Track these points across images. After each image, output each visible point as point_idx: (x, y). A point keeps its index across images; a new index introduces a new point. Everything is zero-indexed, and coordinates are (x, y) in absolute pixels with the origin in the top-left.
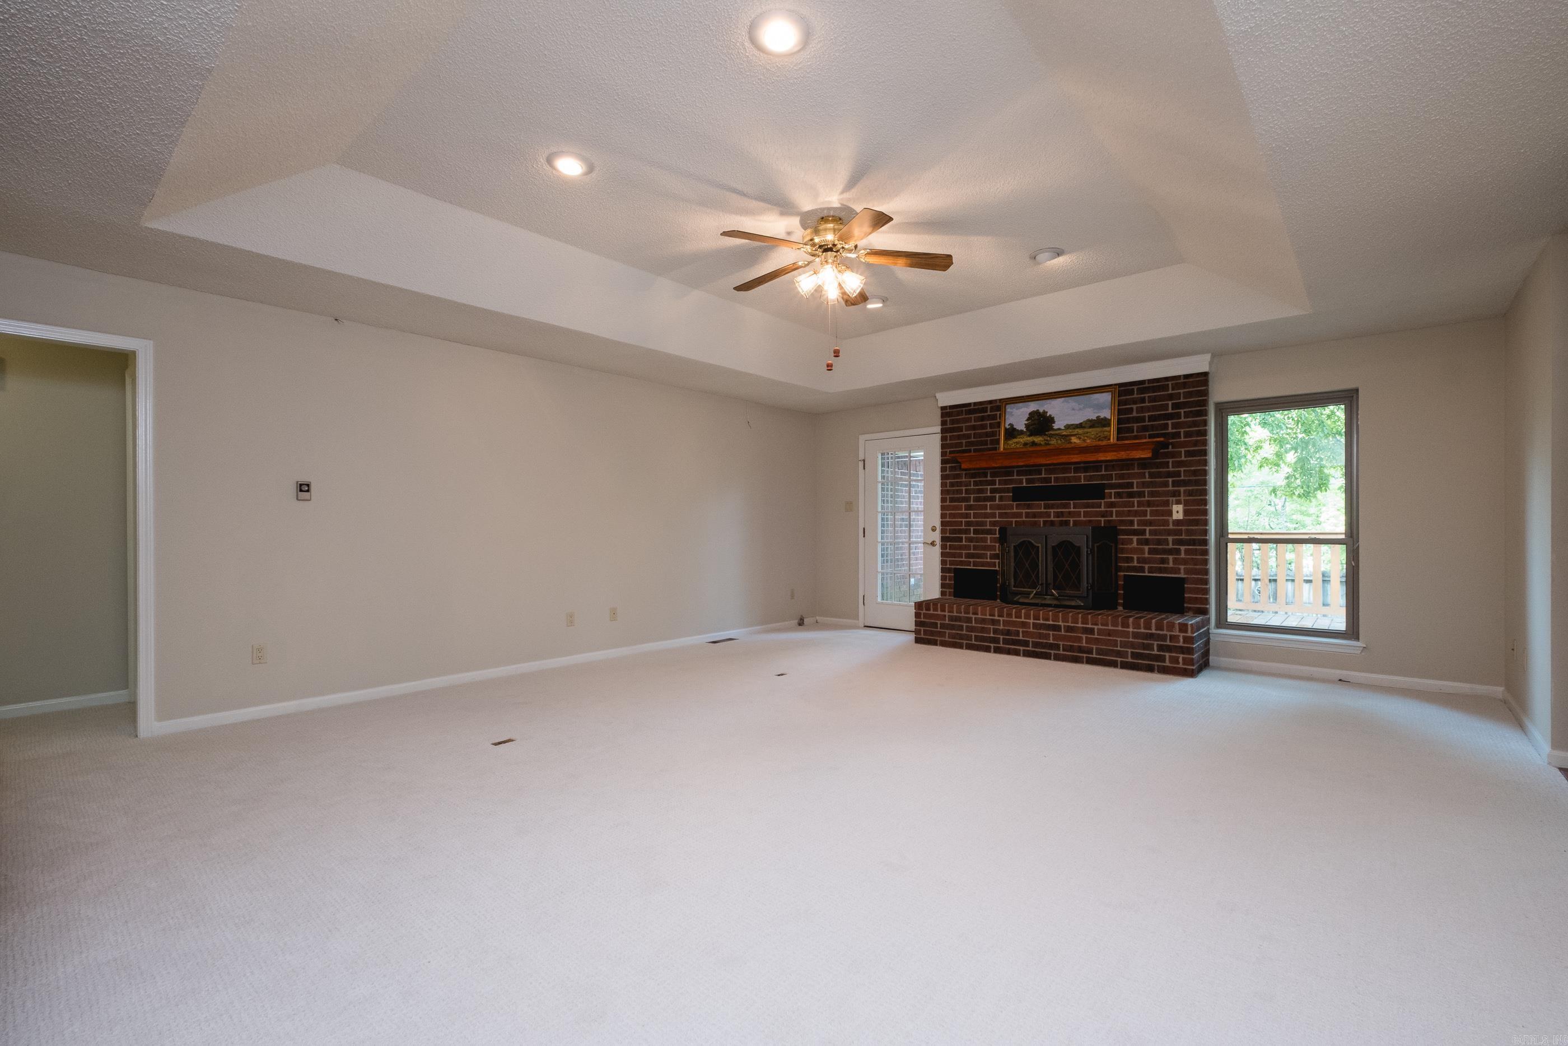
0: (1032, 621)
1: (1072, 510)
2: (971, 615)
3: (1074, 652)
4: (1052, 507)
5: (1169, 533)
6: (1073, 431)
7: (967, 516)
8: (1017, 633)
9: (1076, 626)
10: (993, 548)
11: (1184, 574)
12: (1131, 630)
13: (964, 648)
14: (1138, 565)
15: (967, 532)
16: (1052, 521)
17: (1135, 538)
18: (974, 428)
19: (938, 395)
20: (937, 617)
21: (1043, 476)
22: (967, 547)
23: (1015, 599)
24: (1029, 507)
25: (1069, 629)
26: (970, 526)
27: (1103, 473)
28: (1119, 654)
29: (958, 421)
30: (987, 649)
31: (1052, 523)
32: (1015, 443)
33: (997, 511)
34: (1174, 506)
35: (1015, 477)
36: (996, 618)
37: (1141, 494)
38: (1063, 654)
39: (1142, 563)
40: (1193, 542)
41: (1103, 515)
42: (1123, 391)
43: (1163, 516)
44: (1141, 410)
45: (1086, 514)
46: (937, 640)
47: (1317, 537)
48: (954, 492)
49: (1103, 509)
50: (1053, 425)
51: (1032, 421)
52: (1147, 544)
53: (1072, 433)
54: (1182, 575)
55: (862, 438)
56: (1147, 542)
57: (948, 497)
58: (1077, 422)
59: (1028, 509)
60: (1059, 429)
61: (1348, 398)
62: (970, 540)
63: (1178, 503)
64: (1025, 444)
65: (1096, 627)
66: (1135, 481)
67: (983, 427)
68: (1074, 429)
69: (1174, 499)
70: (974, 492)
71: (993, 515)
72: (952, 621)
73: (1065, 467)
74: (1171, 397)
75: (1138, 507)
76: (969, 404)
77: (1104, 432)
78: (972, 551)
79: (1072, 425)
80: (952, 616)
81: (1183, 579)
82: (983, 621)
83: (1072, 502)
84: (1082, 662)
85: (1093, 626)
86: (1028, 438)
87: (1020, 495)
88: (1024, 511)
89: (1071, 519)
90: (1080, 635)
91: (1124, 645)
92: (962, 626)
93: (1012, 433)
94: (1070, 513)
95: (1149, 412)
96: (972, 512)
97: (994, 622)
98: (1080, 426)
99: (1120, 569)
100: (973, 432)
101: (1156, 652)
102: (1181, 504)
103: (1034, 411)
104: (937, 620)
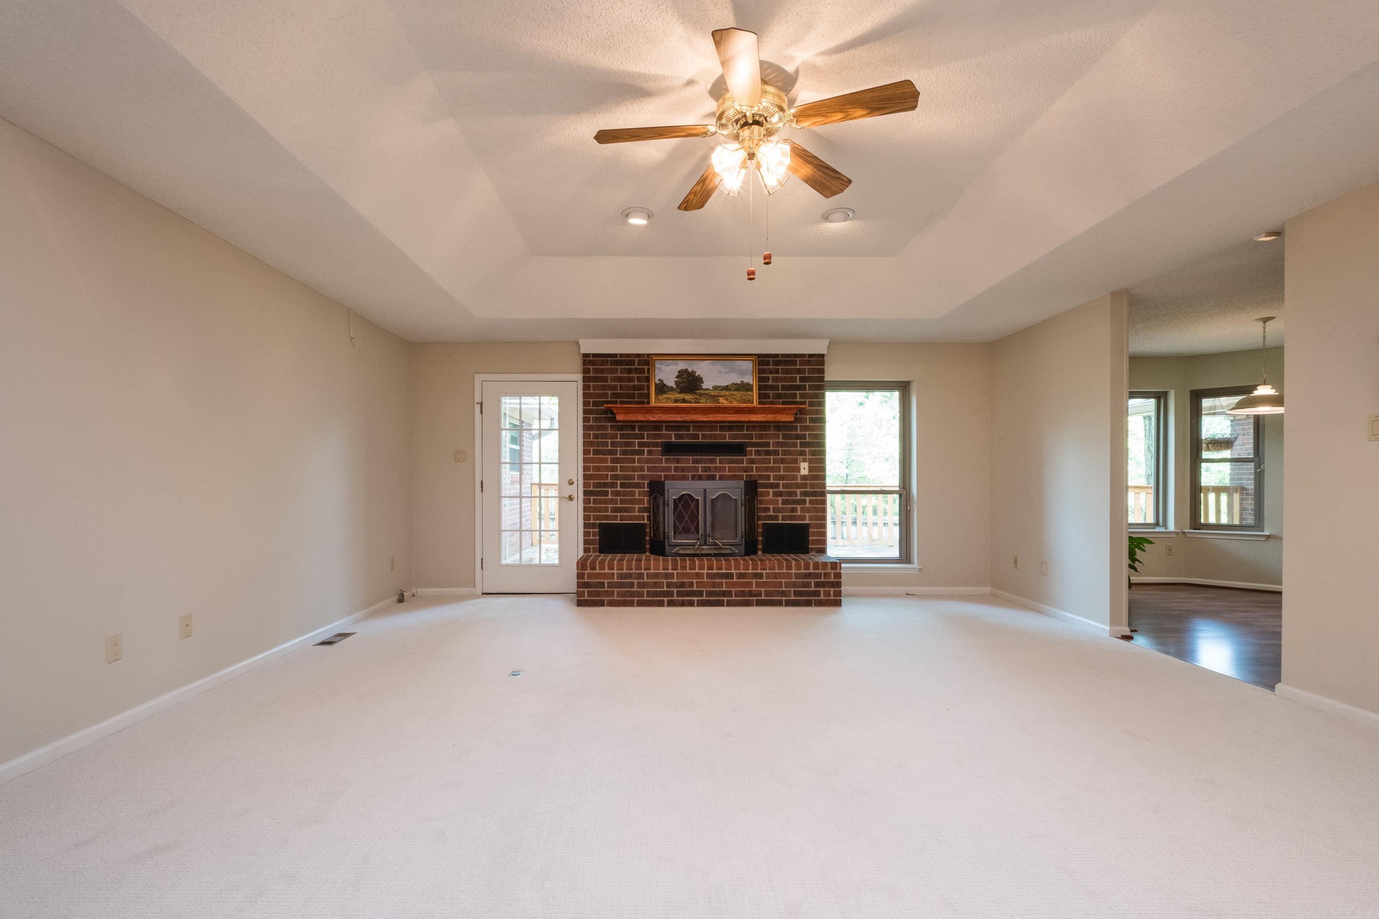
0: (705, 571)
1: (718, 465)
2: (643, 571)
3: (745, 597)
4: (700, 461)
5: (798, 486)
6: (721, 392)
7: (613, 469)
8: (691, 584)
9: (747, 573)
10: (641, 501)
11: (809, 521)
12: (793, 571)
13: (635, 605)
14: (774, 514)
15: (613, 485)
16: (700, 475)
17: (771, 491)
18: (620, 379)
19: (581, 342)
20: (604, 576)
21: (691, 432)
22: (612, 501)
23: (673, 551)
24: (678, 461)
25: (741, 576)
26: (617, 480)
27: (745, 432)
28: (783, 593)
29: (602, 371)
30: (660, 604)
32: (666, 401)
33: (646, 465)
34: (801, 463)
35: (664, 432)
36: (670, 571)
37: (776, 453)
38: (735, 600)
39: (777, 512)
40: (815, 494)
41: (745, 470)
42: (763, 361)
43: (793, 472)
44: (776, 379)
45: (730, 469)
46: (603, 601)
48: (598, 444)
49: (745, 465)
50: (702, 385)
51: (682, 378)
52: (781, 496)
53: (719, 394)
54: (807, 522)
55: (478, 378)
56: (780, 494)
57: (592, 449)
58: (724, 384)
59: (677, 464)
60: (708, 389)
61: (903, 387)
62: (617, 494)
63: (804, 461)
64: (676, 401)
65: (764, 572)
66: (771, 441)
67: (630, 380)
68: (721, 390)
69: (801, 457)
70: (621, 445)
71: (642, 469)
72: (622, 579)
73: (711, 425)
74: (799, 371)
75: (774, 464)
76: (615, 355)
77: (748, 395)
78: (619, 505)
79: (720, 386)
80: (622, 574)
81: (808, 526)
82: (656, 575)
83: (718, 458)
84: (753, 605)
85: (762, 571)
86: (679, 395)
87: (669, 449)
88: (673, 465)
89: (717, 474)
90: (750, 580)
91: (788, 585)
92: (633, 583)
93: (662, 388)
94: (716, 467)
95: (782, 382)
96: (619, 465)
97: (667, 576)
98: (726, 388)
99: (759, 518)
100: (619, 384)
101: (813, 589)
102: (806, 462)
103: (682, 369)
104: (604, 579)
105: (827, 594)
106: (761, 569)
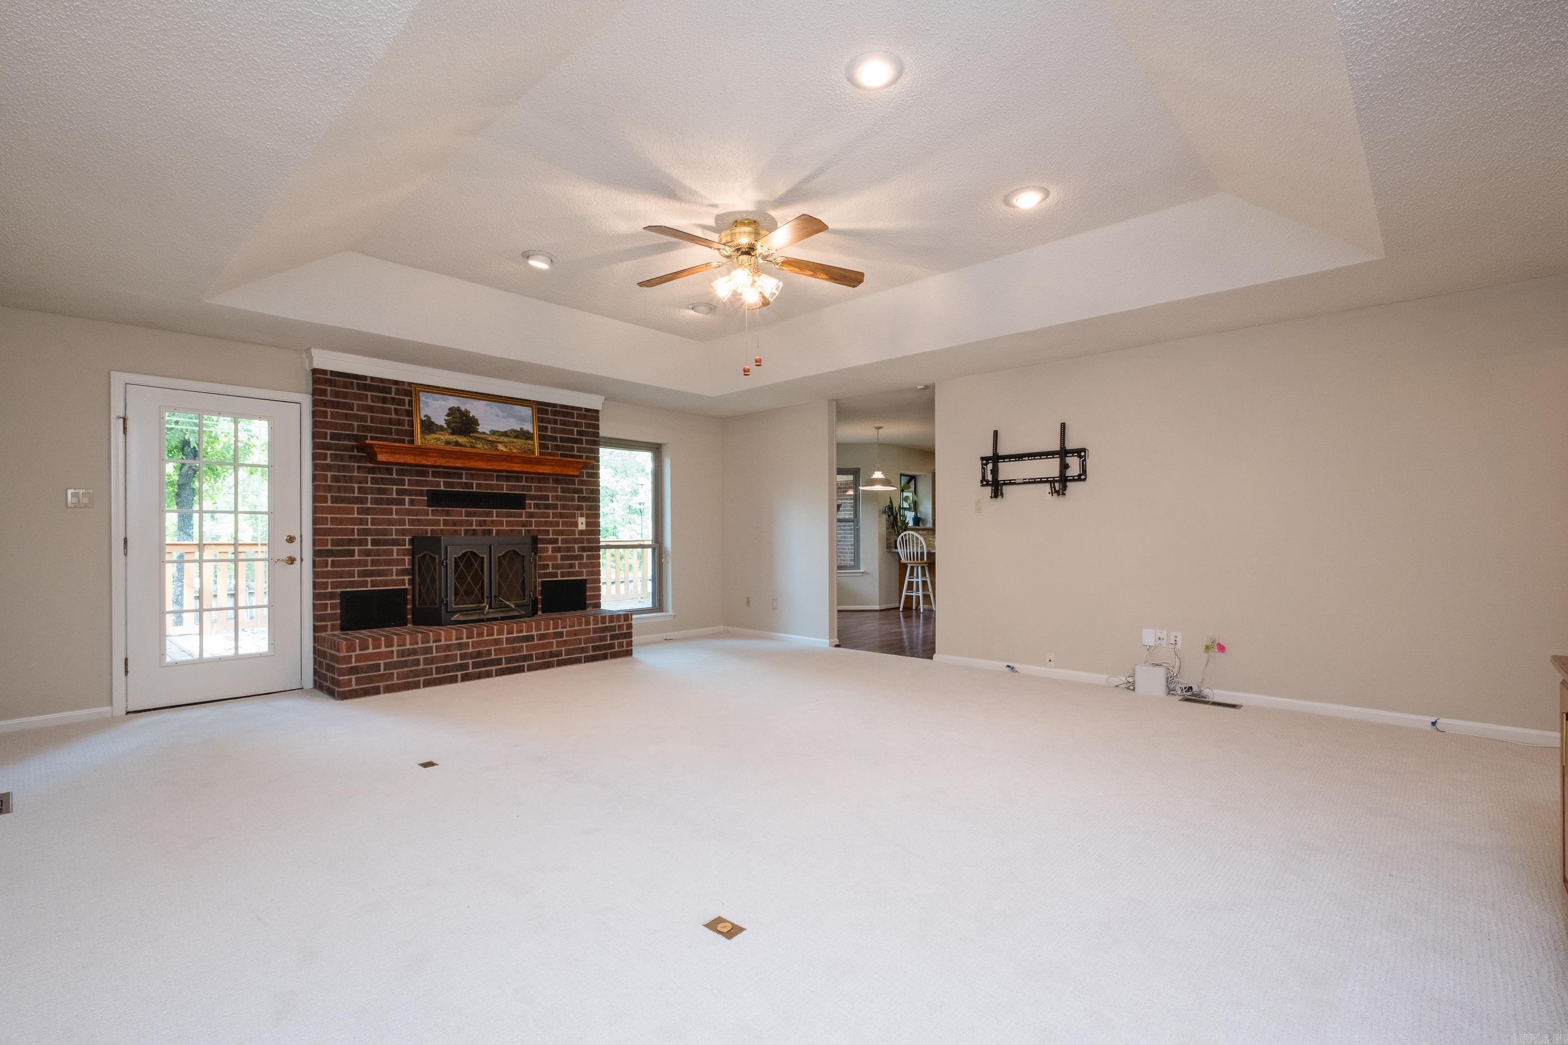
0: (505, 636)
1: (495, 518)
2: (431, 644)
3: (546, 658)
4: (474, 514)
5: (576, 541)
6: (500, 438)
7: (361, 522)
8: (489, 652)
9: (548, 633)
10: (402, 562)
11: (586, 576)
12: (591, 626)
13: (422, 686)
14: (553, 571)
15: (361, 542)
16: (474, 530)
17: (550, 546)
18: (371, 409)
19: (315, 352)
20: (380, 656)
21: (464, 480)
22: (359, 563)
23: (452, 619)
24: (448, 514)
25: (542, 637)
26: (367, 535)
27: (524, 484)
28: (583, 650)
29: (345, 395)
30: (453, 680)
31: (474, 532)
32: (433, 440)
33: (407, 518)
34: (579, 518)
35: (430, 478)
36: (465, 640)
37: (555, 507)
38: (536, 663)
39: (556, 569)
40: (591, 549)
41: (524, 524)
42: (542, 410)
43: (571, 526)
44: (554, 430)
45: (508, 523)
46: (378, 688)
47: (611, 544)
48: (339, 489)
49: (523, 519)
50: (477, 427)
51: (453, 417)
52: (560, 552)
53: (498, 440)
54: (584, 578)
55: (118, 379)
56: (558, 550)
57: (329, 495)
58: (503, 430)
59: (447, 516)
60: (484, 433)
61: (656, 449)
62: (368, 553)
63: (582, 515)
64: (448, 443)
65: (565, 630)
66: (550, 494)
67: (386, 411)
68: (500, 436)
69: (579, 512)
70: (372, 491)
71: (402, 522)
72: (403, 657)
73: (486, 473)
74: (576, 424)
75: (553, 518)
76: (365, 378)
77: (529, 444)
78: (369, 568)
79: (498, 431)
80: (403, 651)
81: (585, 580)
82: (448, 647)
83: (494, 510)
84: (554, 667)
86: (451, 437)
87: (437, 499)
88: (441, 518)
89: (494, 528)
90: (551, 641)
91: (587, 641)
92: (418, 660)
93: (429, 426)
94: (492, 521)
95: (560, 433)
96: (369, 517)
97: (461, 646)
98: (505, 434)
99: (538, 576)
100: (369, 414)
101: (609, 642)
102: (583, 517)
103: (454, 407)
104: (379, 660)
105: (621, 645)
106: (562, 628)
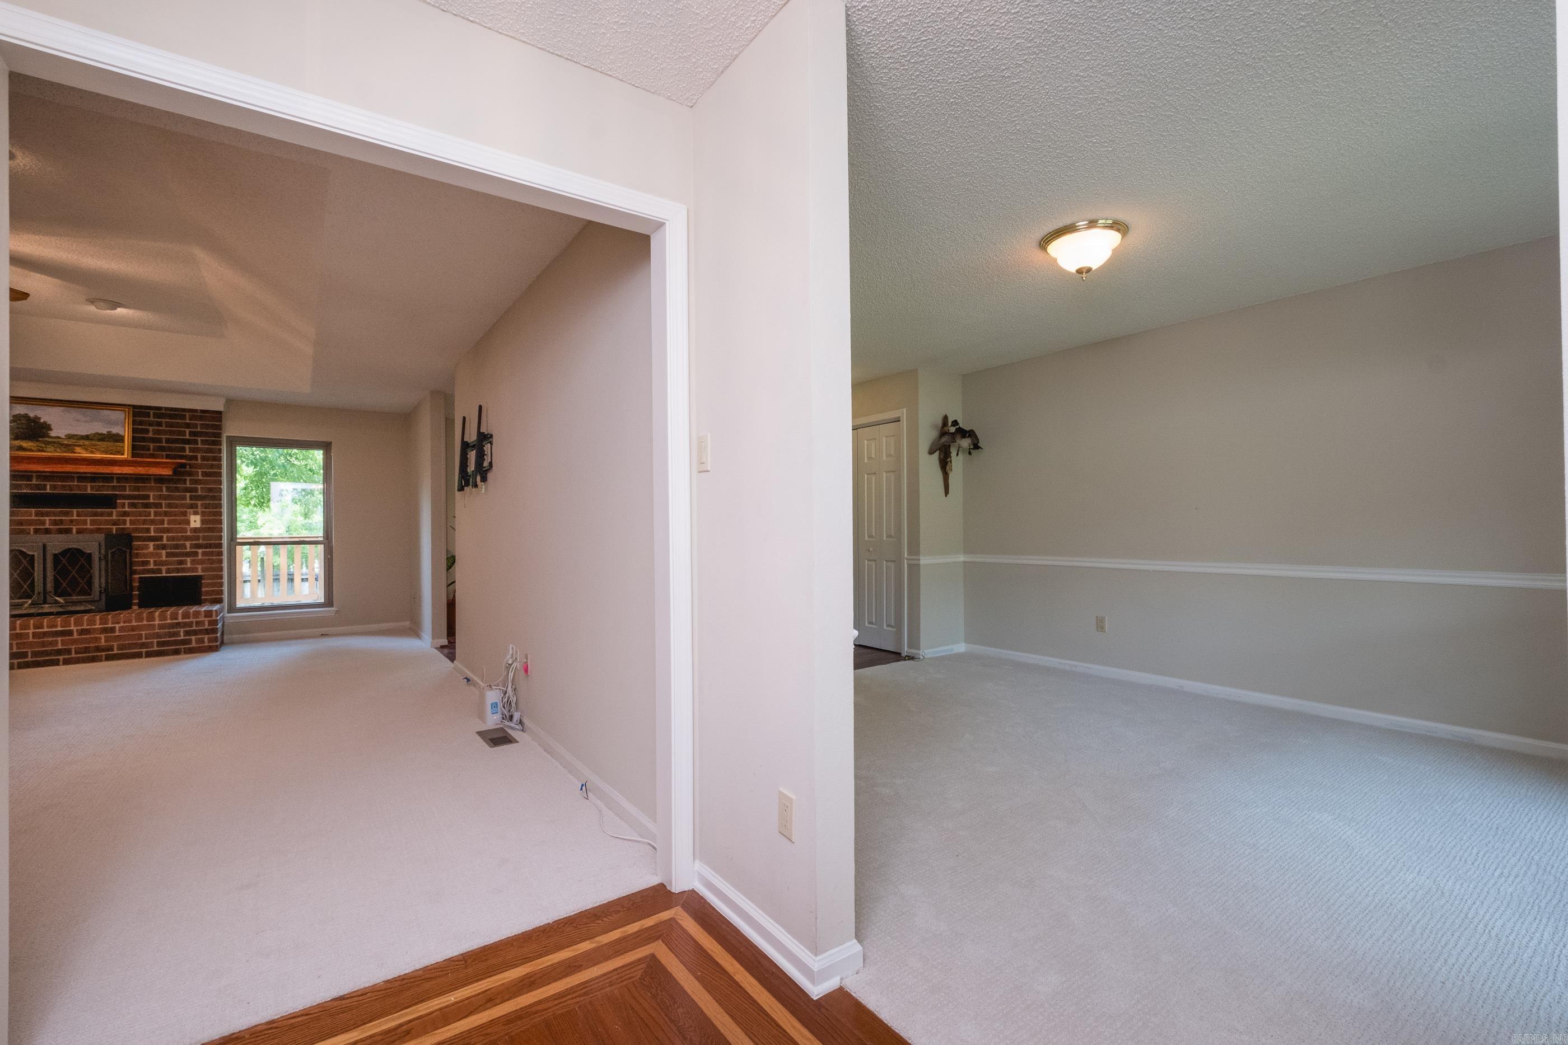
0: (32, 630)
1: (75, 518)
3: (89, 653)
4: (47, 514)
5: (187, 538)
6: (78, 441)
9: (92, 628)
11: (202, 572)
14: (155, 567)
17: (151, 544)
21: (34, 483)
25: (84, 632)
27: (115, 484)
28: (146, 645)
31: (47, 531)
34: (191, 516)
37: (158, 505)
39: (159, 566)
40: (210, 546)
41: (115, 523)
42: (139, 413)
43: (180, 524)
44: (157, 432)
45: (93, 522)
49: (114, 517)
50: (50, 432)
51: (18, 424)
52: (164, 549)
53: (77, 444)
54: (200, 573)
56: (164, 547)
58: (84, 433)
60: (59, 438)
61: (326, 447)
63: (196, 513)
66: (151, 494)
68: (78, 439)
69: (192, 510)
73: (66, 476)
74: (188, 425)
75: (155, 516)
77: (117, 446)
79: (76, 435)
81: (200, 577)
83: (75, 510)
85: (114, 625)
89: (74, 527)
90: (97, 635)
91: (149, 636)
94: (72, 521)
95: (166, 434)
98: (86, 437)
99: (135, 572)
101: (182, 638)
102: (198, 514)
103: (20, 414)
105: (200, 641)
